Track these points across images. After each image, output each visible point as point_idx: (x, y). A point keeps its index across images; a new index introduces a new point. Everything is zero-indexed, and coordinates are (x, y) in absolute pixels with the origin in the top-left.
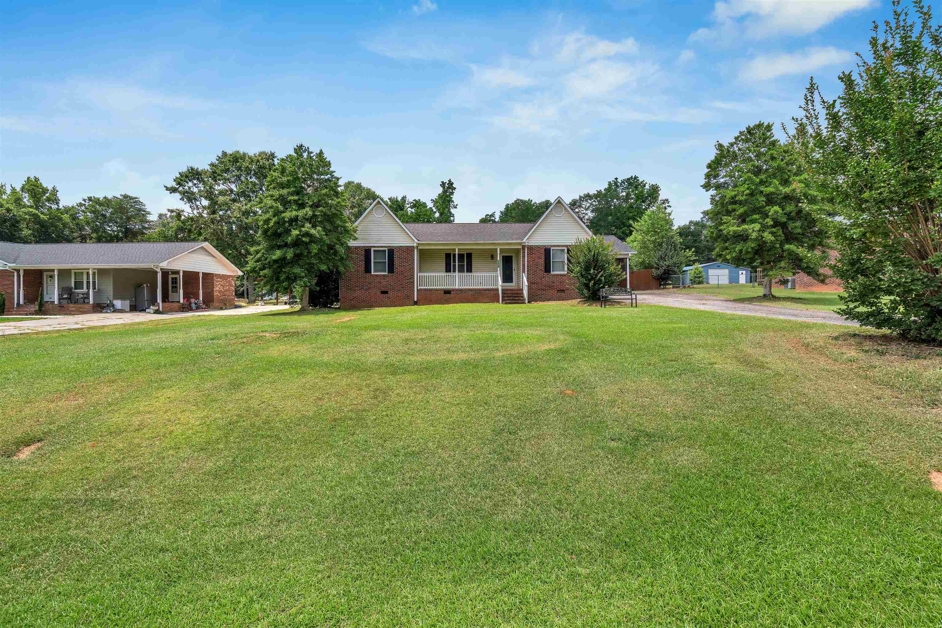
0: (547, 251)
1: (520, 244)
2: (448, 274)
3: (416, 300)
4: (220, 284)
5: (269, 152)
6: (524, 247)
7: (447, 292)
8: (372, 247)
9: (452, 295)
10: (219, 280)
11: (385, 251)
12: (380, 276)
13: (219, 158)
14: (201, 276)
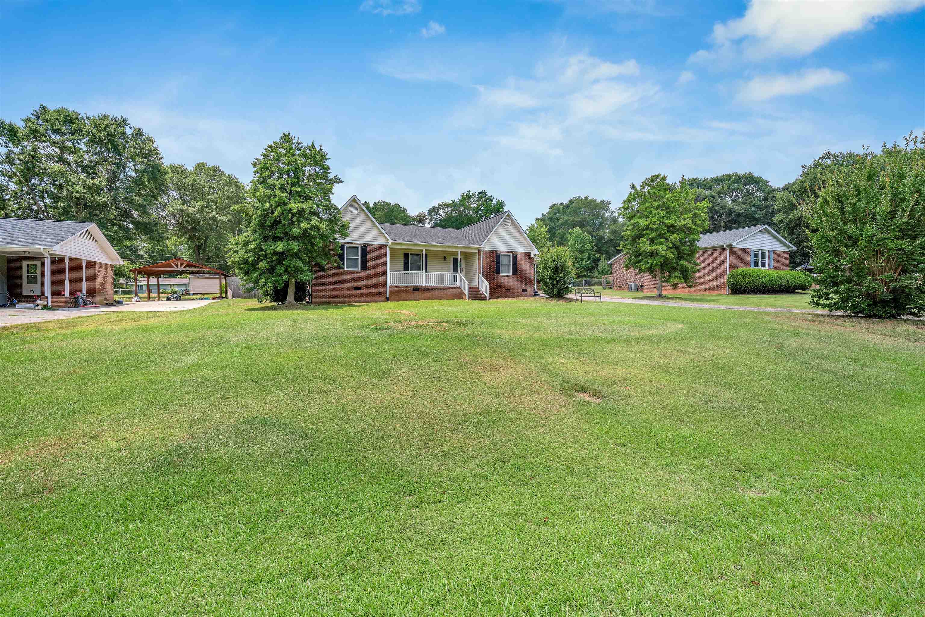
0: (498, 256)
1: (477, 248)
2: (406, 272)
3: (388, 296)
4: (101, 274)
5: (120, 118)
6: (480, 251)
7: (416, 289)
8: (345, 243)
9: (420, 292)
10: (100, 269)
11: (358, 248)
12: (353, 272)
13: (37, 113)
14: (84, 264)
